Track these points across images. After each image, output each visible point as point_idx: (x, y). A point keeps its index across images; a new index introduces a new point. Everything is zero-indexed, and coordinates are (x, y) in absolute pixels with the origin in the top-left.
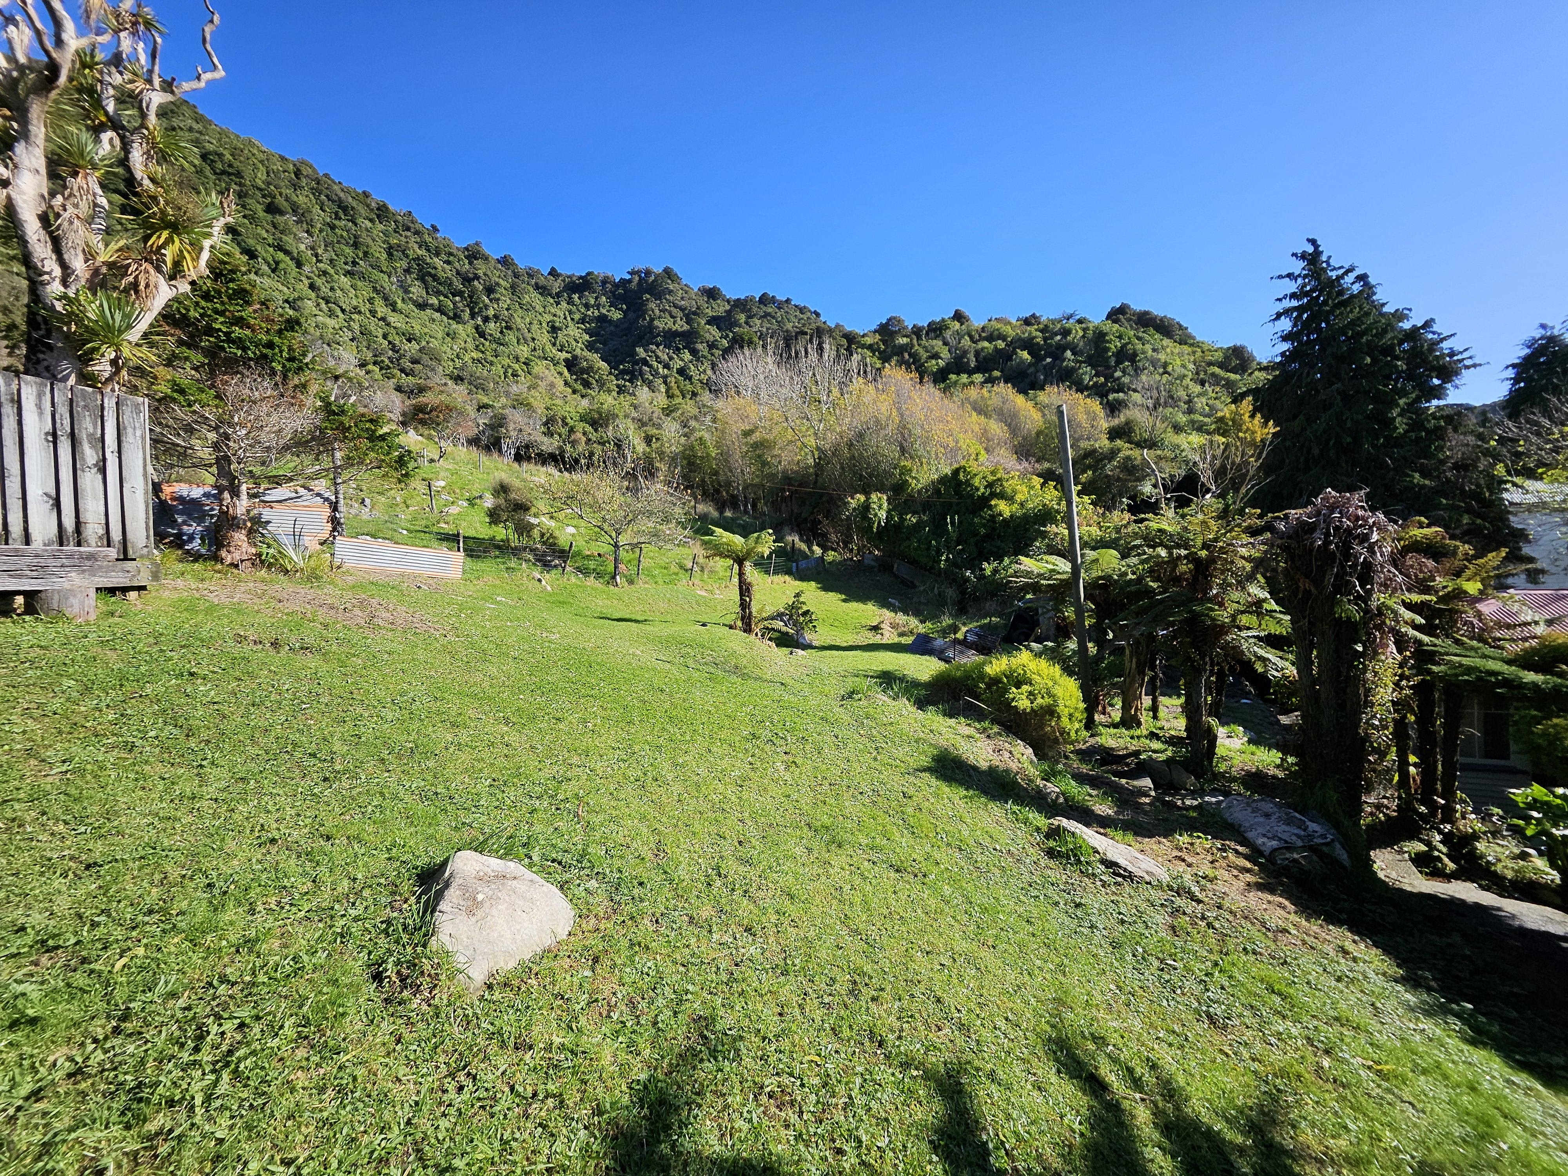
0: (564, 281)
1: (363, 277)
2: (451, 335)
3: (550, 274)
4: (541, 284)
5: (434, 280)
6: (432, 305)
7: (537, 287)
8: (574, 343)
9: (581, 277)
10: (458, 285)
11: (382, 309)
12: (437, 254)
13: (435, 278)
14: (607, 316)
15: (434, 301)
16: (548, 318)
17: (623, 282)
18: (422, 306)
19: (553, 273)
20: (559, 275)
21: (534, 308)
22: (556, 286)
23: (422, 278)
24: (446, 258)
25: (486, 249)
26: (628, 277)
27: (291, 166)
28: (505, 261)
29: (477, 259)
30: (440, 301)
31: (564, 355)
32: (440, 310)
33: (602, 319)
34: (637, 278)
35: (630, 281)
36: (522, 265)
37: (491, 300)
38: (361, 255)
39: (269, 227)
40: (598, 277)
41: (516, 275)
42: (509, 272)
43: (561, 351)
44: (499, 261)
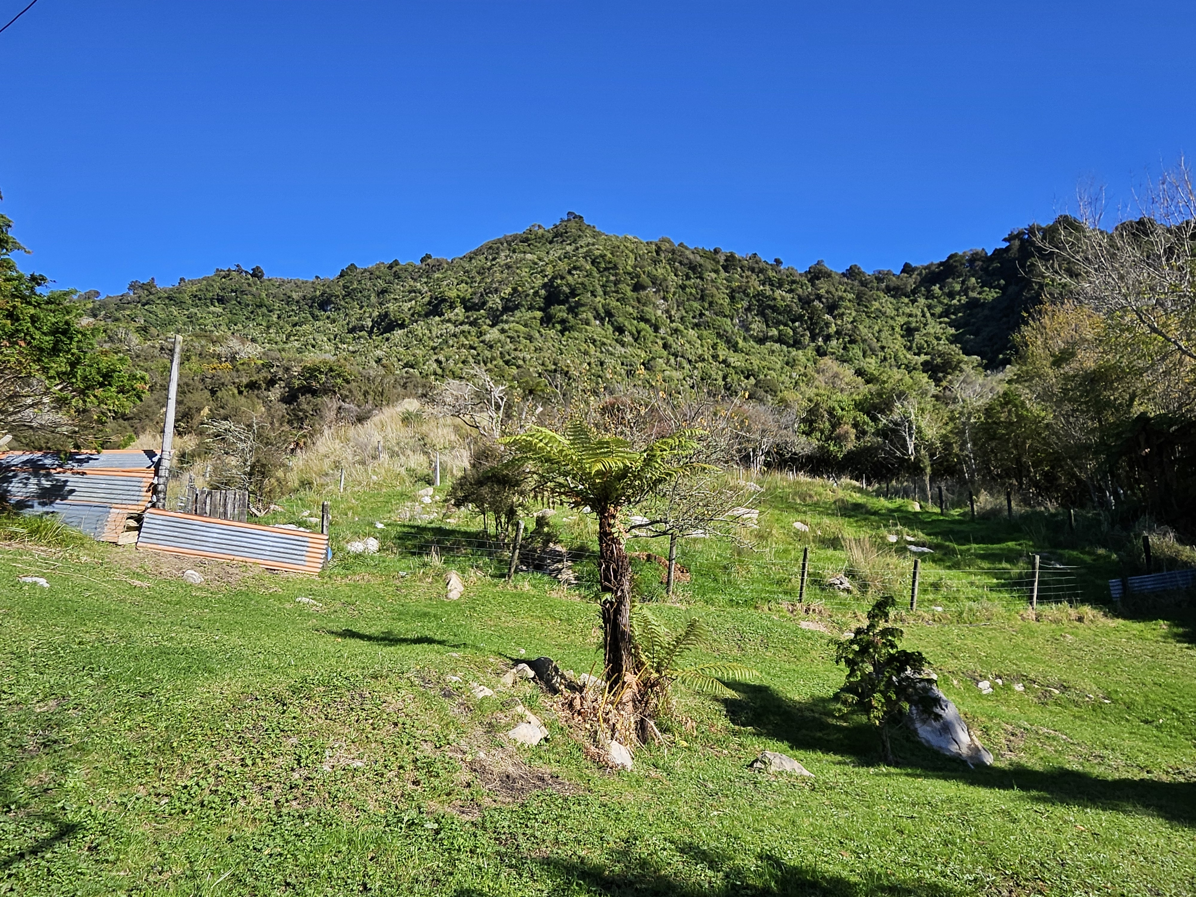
0: (920, 274)
1: (707, 326)
2: (791, 363)
3: (903, 271)
4: (892, 285)
5: (774, 311)
6: (772, 337)
7: (888, 290)
8: (935, 342)
9: (941, 264)
10: (797, 309)
11: (723, 352)
12: (780, 287)
13: (774, 309)
14: (977, 300)
15: (774, 332)
16: (902, 320)
17: (998, 253)
18: (761, 341)
19: (907, 269)
20: (914, 269)
21: (884, 314)
22: (911, 282)
23: (761, 313)
24: (788, 287)
25: (828, 266)
26: (1005, 245)
27: (654, 247)
28: (852, 273)
29: (818, 278)
30: (780, 331)
31: (923, 358)
32: (780, 340)
33: (973, 304)
34: (1017, 243)
35: (1007, 249)
36: (868, 271)
37: (834, 318)
38: (706, 305)
39: (635, 304)
40: (963, 257)
41: (864, 284)
42: (856, 283)
43: (918, 354)
44: (844, 275)
